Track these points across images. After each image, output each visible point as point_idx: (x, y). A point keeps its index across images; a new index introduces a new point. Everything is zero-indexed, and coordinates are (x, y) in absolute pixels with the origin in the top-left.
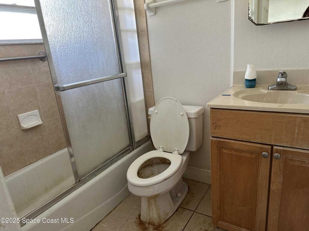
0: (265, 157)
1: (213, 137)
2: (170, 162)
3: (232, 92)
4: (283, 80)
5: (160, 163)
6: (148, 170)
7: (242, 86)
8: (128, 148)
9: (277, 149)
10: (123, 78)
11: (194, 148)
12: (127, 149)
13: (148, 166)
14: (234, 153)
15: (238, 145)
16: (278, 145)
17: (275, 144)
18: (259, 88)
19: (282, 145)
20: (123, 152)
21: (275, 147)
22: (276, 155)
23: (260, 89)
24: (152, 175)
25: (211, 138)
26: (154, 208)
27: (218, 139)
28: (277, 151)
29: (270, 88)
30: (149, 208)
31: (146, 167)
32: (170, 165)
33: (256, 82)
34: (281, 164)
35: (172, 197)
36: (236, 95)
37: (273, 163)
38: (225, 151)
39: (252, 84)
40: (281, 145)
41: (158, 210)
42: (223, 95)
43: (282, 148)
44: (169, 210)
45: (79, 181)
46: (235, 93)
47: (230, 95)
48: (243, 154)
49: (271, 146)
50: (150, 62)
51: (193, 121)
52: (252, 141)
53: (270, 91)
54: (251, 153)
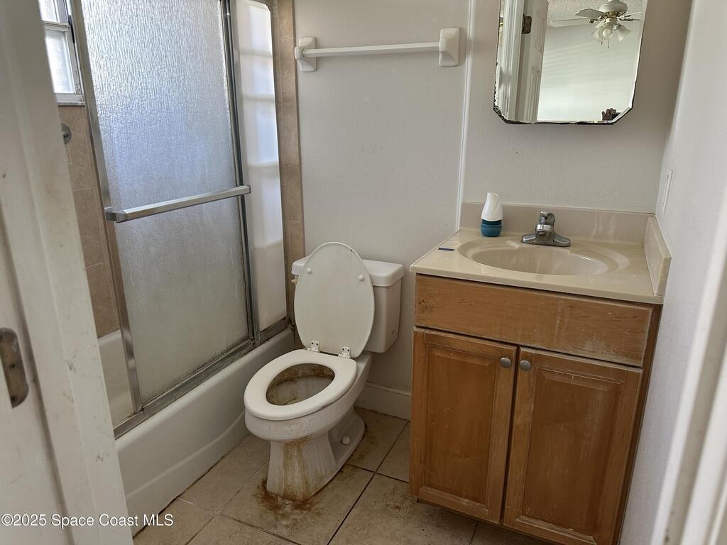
0: (505, 365)
1: (418, 327)
2: (334, 374)
3: (456, 243)
4: (547, 228)
5: (310, 376)
6: (285, 390)
7: (475, 233)
8: (244, 343)
9: (527, 352)
10: (243, 197)
11: (380, 348)
12: (241, 345)
13: (286, 381)
14: (454, 357)
15: (460, 342)
16: (529, 345)
17: (523, 344)
18: (505, 238)
19: (535, 346)
20: (232, 351)
21: (523, 350)
22: (523, 363)
23: (507, 240)
24: (294, 399)
25: (415, 329)
26: (296, 465)
27: (427, 331)
28: (527, 357)
29: (524, 239)
30: (285, 465)
31: (282, 383)
32: (333, 379)
33: (501, 227)
34: (532, 380)
35: (332, 444)
36: (464, 250)
37: (519, 377)
38: (438, 353)
39: (493, 229)
40: (532, 346)
41: (304, 469)
42: (440, 249)
43: (534, 351)
44: (326, 470)
45: (143, 409)
46: (462, 246)
47: (453, 250)
48: (469, 360)
49: (515, 348)
50: (300, 165)
51: (383, 295)
52: (484, 337)
53: (524, 245)
54: (483, 357)
